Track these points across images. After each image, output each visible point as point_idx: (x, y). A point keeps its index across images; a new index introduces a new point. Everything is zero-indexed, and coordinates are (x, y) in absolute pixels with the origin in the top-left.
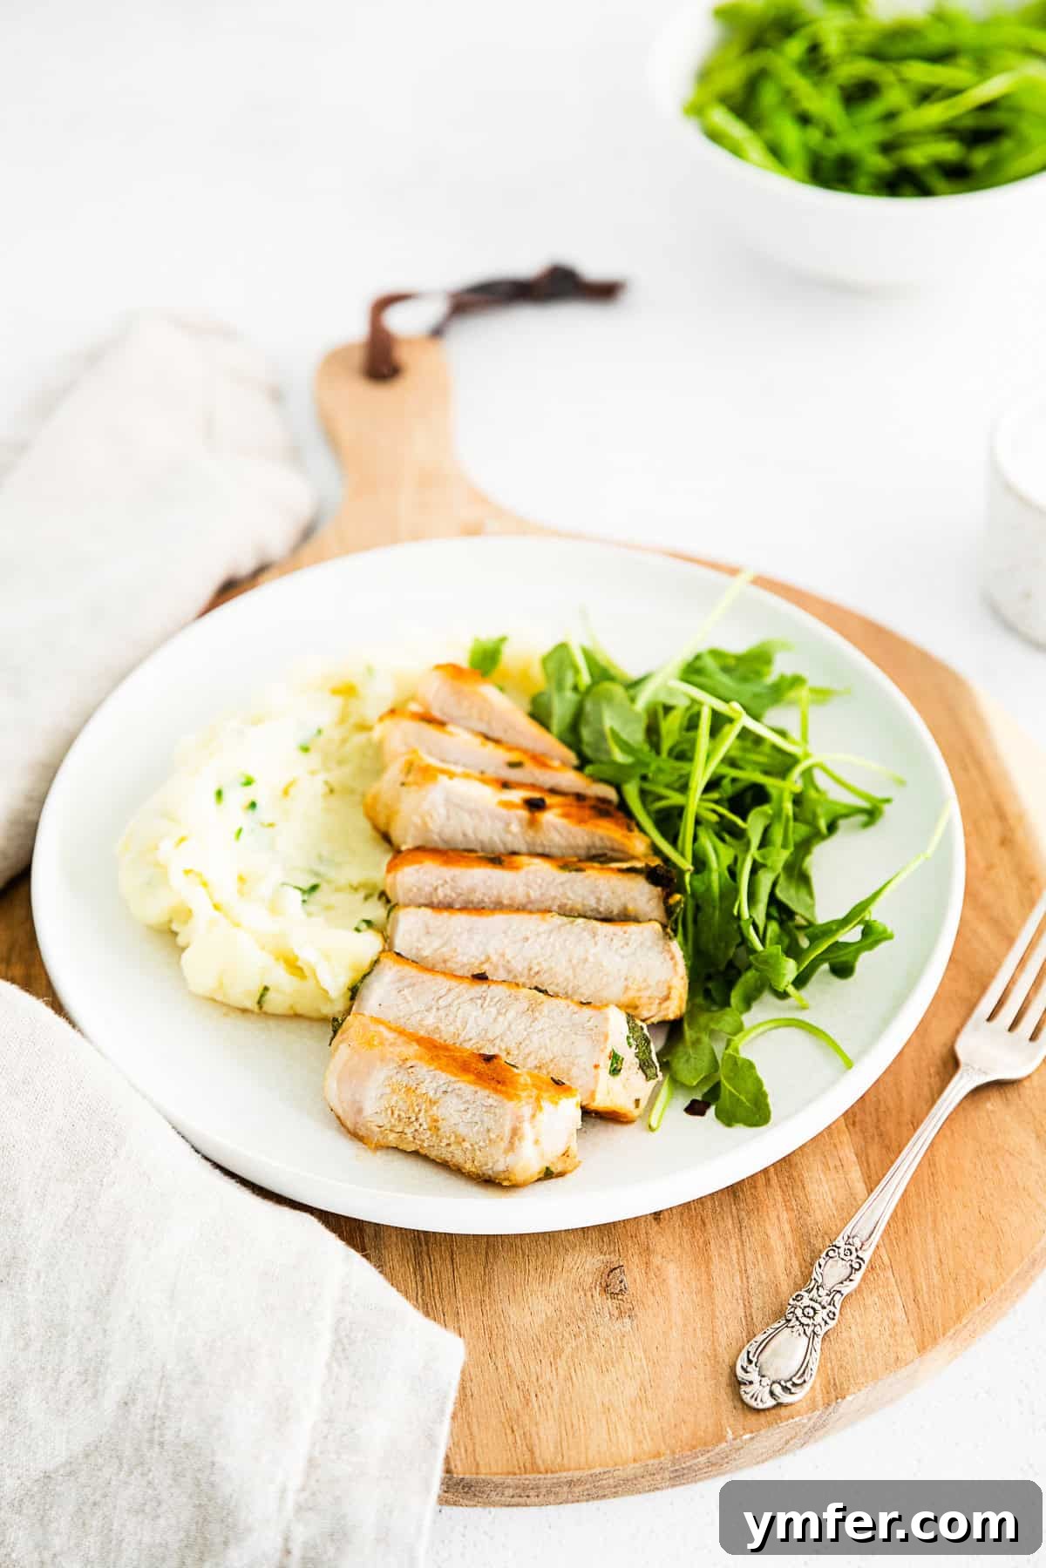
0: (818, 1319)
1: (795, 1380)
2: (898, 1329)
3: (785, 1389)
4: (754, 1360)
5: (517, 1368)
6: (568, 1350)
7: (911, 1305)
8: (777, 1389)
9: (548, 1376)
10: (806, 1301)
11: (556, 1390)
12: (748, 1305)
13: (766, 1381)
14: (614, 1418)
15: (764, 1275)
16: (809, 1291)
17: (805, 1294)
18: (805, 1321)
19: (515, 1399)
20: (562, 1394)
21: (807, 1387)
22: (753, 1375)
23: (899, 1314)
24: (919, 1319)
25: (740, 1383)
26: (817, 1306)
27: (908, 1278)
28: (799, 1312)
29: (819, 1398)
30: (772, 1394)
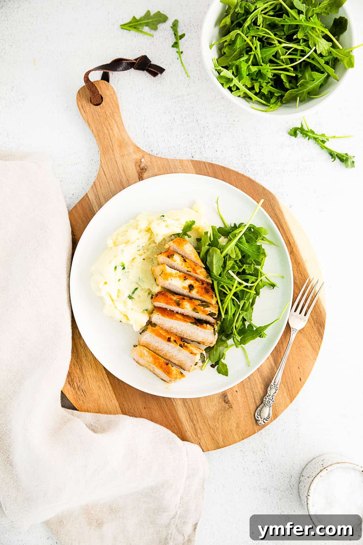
0: (271, 403)
1: (268, 418)
2: (286, 398)
3: (266, 420)
4: (259, 414)
5: (211, 424)
6: (220, 418)
7: (288, 391)
8: (265, 421)
9: (218, 425)
10: (267, 400)
11: (220, 428)
12: (255, 399)
13: (262, 419)
14: (233, 432)
15: (257, 391)
16: (268, 397)
17: (267, 397)
18: (268, 404)
19: (212, 432)
20: (222, 429)
21: (270, 418)
22: (260, 419)
23: (285, 394)
24: (290, 394)
25: (257, 420)
26: (270, 400)
27: (286, 385)
28: (266, 402)
29: (273, 419)
30: (264, 422)
